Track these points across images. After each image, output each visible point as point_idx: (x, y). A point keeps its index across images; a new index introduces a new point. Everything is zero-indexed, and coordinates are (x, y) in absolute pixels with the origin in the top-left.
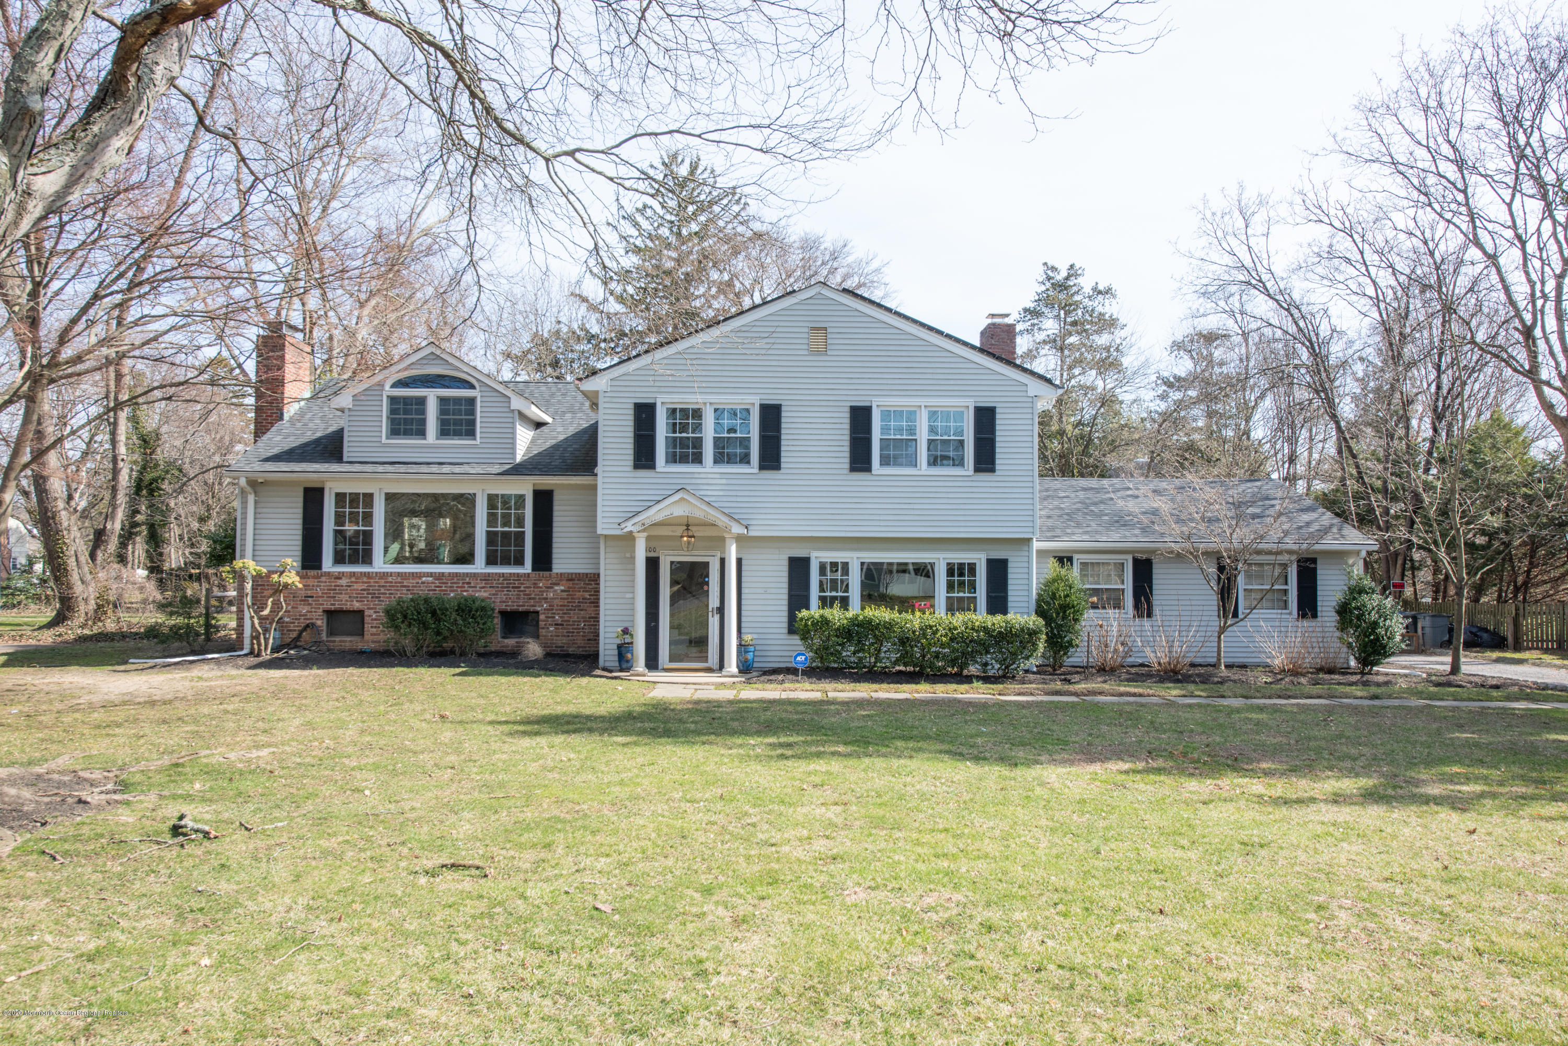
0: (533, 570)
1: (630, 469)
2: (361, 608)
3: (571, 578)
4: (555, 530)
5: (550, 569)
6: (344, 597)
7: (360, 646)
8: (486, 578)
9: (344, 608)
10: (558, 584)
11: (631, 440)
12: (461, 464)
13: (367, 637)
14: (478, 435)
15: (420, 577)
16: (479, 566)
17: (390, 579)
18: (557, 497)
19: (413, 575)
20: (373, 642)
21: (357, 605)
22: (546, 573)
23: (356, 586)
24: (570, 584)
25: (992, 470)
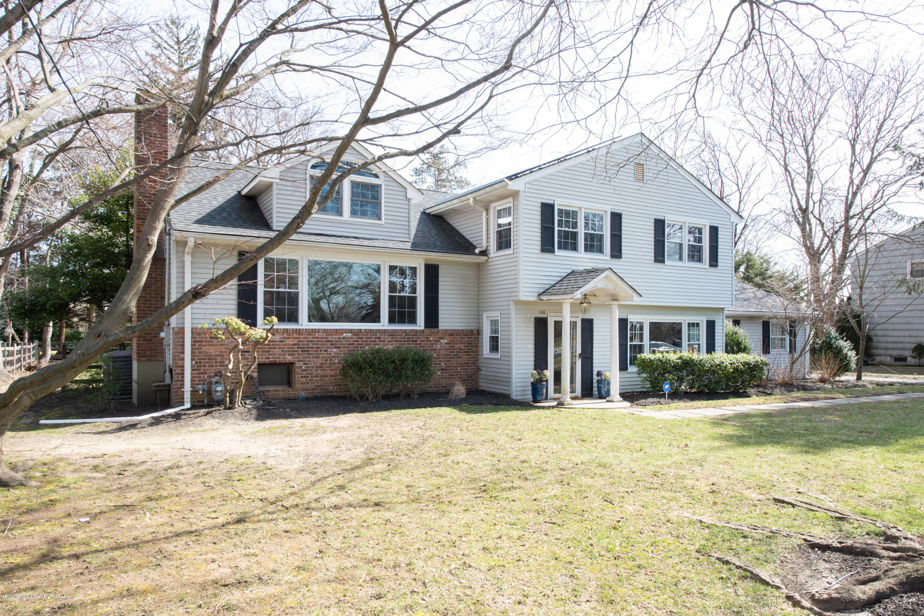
0: (426, 327)
1: (539, 251)
2: (292, 360)
3: (452, 333)
4: (440, 296)
5: (437, 326)
6: (278, 351)
7: (290, 393)
8: (393, 333)
9: (278, 361)
10: (443, 338)
11: (539, 230)
12: (372, 239)
13: (298, 386)
14: (383, 217)
15: (342, 334)
16: (384, 324)
17: (317, 335)
18: (441, 270)
19: (337, 331)
20: (303, 390)
21: (289, 358)
22: (436, 329)
23: (287, 341)
24: (451, 338)
25: (716, 266)
